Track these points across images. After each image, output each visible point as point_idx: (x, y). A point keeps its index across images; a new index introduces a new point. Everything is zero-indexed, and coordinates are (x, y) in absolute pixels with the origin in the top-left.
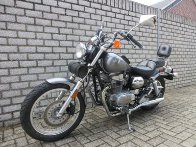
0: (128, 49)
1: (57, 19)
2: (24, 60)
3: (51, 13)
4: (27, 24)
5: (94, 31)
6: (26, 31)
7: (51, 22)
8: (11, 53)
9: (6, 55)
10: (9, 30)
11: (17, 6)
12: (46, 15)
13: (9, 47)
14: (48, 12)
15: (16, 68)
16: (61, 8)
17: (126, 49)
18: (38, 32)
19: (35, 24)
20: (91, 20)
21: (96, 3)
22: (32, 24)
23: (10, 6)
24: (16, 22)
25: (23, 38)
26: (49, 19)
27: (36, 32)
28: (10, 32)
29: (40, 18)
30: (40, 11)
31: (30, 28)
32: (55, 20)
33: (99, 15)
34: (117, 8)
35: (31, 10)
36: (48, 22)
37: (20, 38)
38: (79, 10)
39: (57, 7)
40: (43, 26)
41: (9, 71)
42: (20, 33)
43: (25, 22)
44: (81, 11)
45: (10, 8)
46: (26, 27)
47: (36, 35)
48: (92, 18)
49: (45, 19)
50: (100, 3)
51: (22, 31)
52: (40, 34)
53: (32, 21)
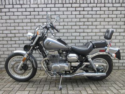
0: (95, 32)
1: (42, 18)
2: (25, 40)
3: (39, 15)
4: (27, 23)
5: (66, 22)
6: (27, 26)
7: (39, 20)
8: (20, 37)
9: (18, 38)
10: (20, 26)
11: (23, 14)
12: (36, 17)
13: (19, 34)
14: (37, 15)
15: (22, 44)
16: (44, 11)
17: (93, 32)
18: (32, 26)
19: (31, 22)
20: (63, 15)
21: (68, 4)
22: (29, 23)
23: (20, 15)
24: (22, 22)
25: (25, 30)
26: (38, 19)
27: (31, 26)
28: (20, 27)
29: (33, 19)
30: (33, 15)
31: (29, 24)
32: (41, 19)
33: (70, 11)
34: (86, 3)
35: (29, 15)
36: (37, 20)
37: (24, 30)
38: (55, 10)
39: (42, 11)
40: (35, 23)
41: (19, 45)
42: (24, 27)
43: (26, 21)
44: (56, 11)
45: (20, 16)
46: (27, 24)
47: (31, 28)
48: (64, 14)
49: (36, 19)
50: (71, 3)
51: (25, 26)
52: (33, 27)
53: (29, 21)
